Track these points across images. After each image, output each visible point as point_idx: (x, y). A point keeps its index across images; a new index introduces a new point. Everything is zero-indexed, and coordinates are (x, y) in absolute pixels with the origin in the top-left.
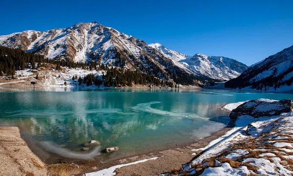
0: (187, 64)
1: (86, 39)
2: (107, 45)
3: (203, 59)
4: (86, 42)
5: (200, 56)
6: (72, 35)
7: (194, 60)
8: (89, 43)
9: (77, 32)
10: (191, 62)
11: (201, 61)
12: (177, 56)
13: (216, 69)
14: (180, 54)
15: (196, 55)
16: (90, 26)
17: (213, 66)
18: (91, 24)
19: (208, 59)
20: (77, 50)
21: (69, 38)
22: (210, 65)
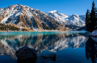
0: (68, 20)
1: (12, 12)
2: (18, 14)
3: (76, 17)
4: (11, 13)
5: (75, 15)
6: (6, 11)
7: (72, 18)
8: (12, 14)
9: (9, 9)
10: (70, 18)
11: (75, 18)
12: (64, 16)
13: (82, 21)
14: (66, 15)
15: (73, 15)
16: (16, 6)
17: (81, 20)
18: (17, 5)
19: (79, 17)
20: (5, 17)
21: (3, 12)
22: (80, 19)
